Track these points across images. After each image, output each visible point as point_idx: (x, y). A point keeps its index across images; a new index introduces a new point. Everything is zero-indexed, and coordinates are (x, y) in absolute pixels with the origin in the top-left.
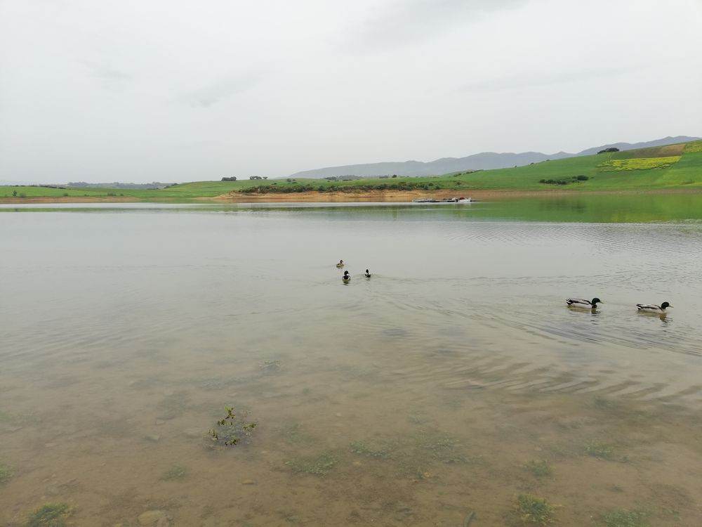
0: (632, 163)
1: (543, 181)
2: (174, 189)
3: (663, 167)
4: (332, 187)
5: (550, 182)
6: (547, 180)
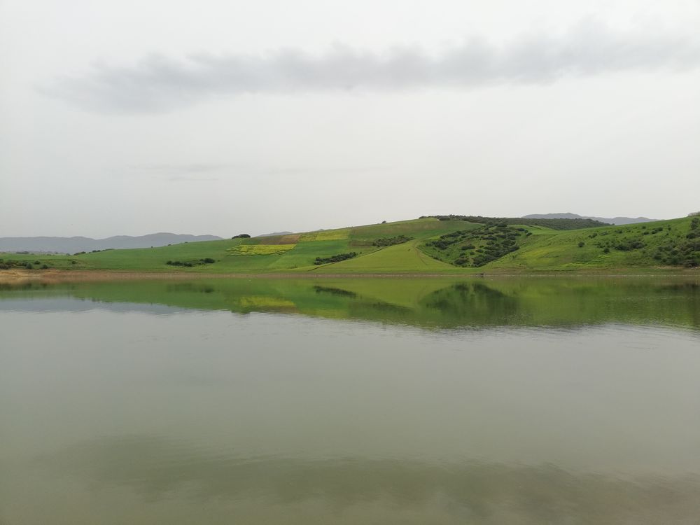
0: (257, 249)
1: (169, 263)
3: (280, 253)
5: (177, 264)
6: (173, 261)
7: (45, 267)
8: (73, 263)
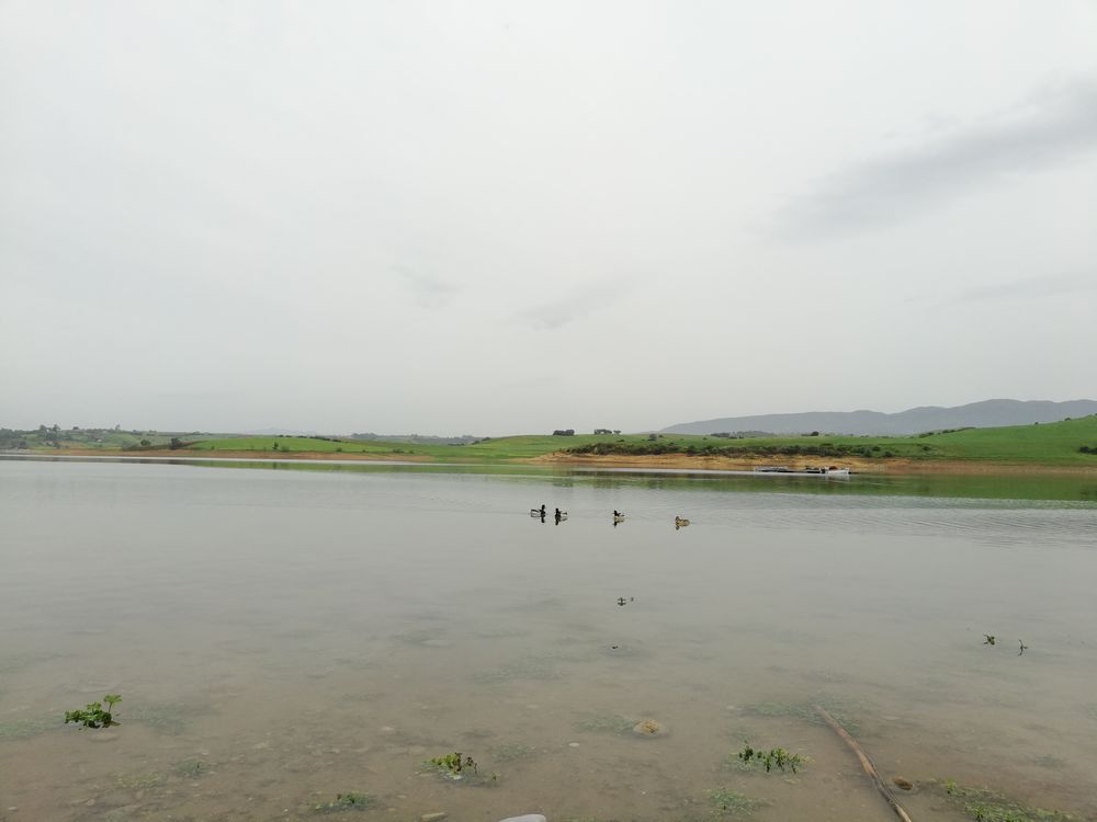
1: (1084, 450)
2: (485, 446)
4: (709, 448)
6: (1091, 447)
7: (888, 455)
8: (926, 449)
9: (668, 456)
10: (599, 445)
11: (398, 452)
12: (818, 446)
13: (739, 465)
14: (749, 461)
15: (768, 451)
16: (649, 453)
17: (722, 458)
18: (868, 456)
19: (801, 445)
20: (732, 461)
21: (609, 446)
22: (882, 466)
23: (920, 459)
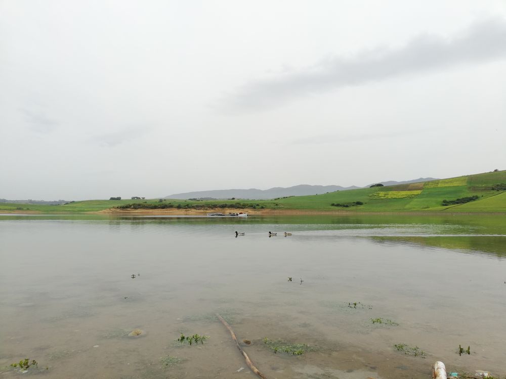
0: (392, 194)
1: (333, 205)
2: (72, 205)
3: (411, 198)
4: (188, 205)
5: (338, 205)
6: (336, 204)
7: (262, 208)
8: (277, 205)
9: (168, 209)
10: (134, 205)
11: (20, 209)
12: (234, 204)
13: (201, 213)
14: (205, 211)
15: (213, 206)
16: (159, 208)
17: (193, 210)
18: (255, 208)
19: (227, 203)
20: (198, 211)
21: (139, 205)
22: (260, 212)
23: (274, 209)
